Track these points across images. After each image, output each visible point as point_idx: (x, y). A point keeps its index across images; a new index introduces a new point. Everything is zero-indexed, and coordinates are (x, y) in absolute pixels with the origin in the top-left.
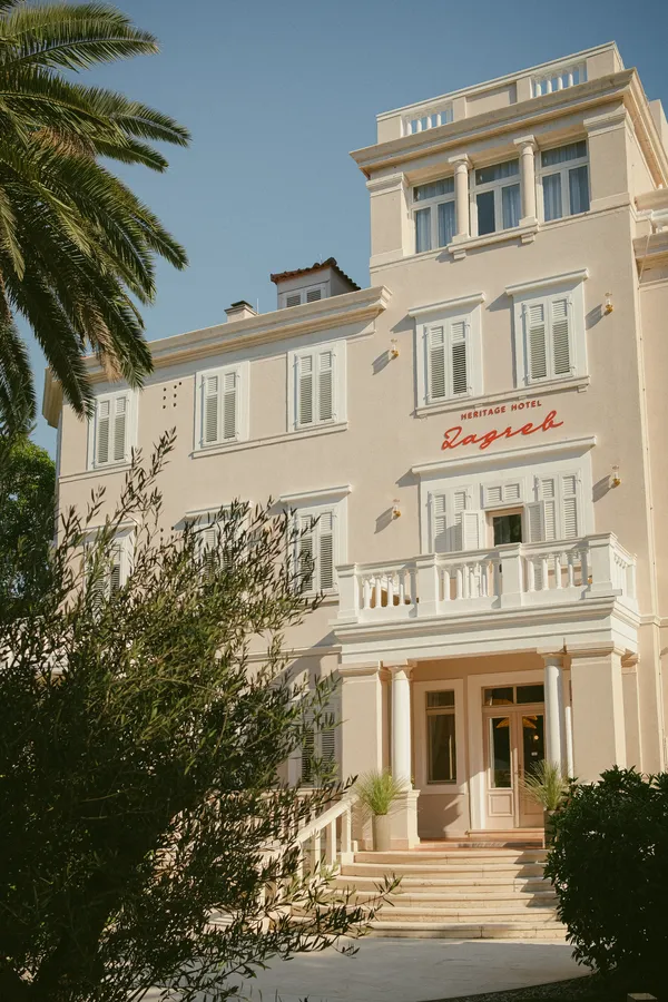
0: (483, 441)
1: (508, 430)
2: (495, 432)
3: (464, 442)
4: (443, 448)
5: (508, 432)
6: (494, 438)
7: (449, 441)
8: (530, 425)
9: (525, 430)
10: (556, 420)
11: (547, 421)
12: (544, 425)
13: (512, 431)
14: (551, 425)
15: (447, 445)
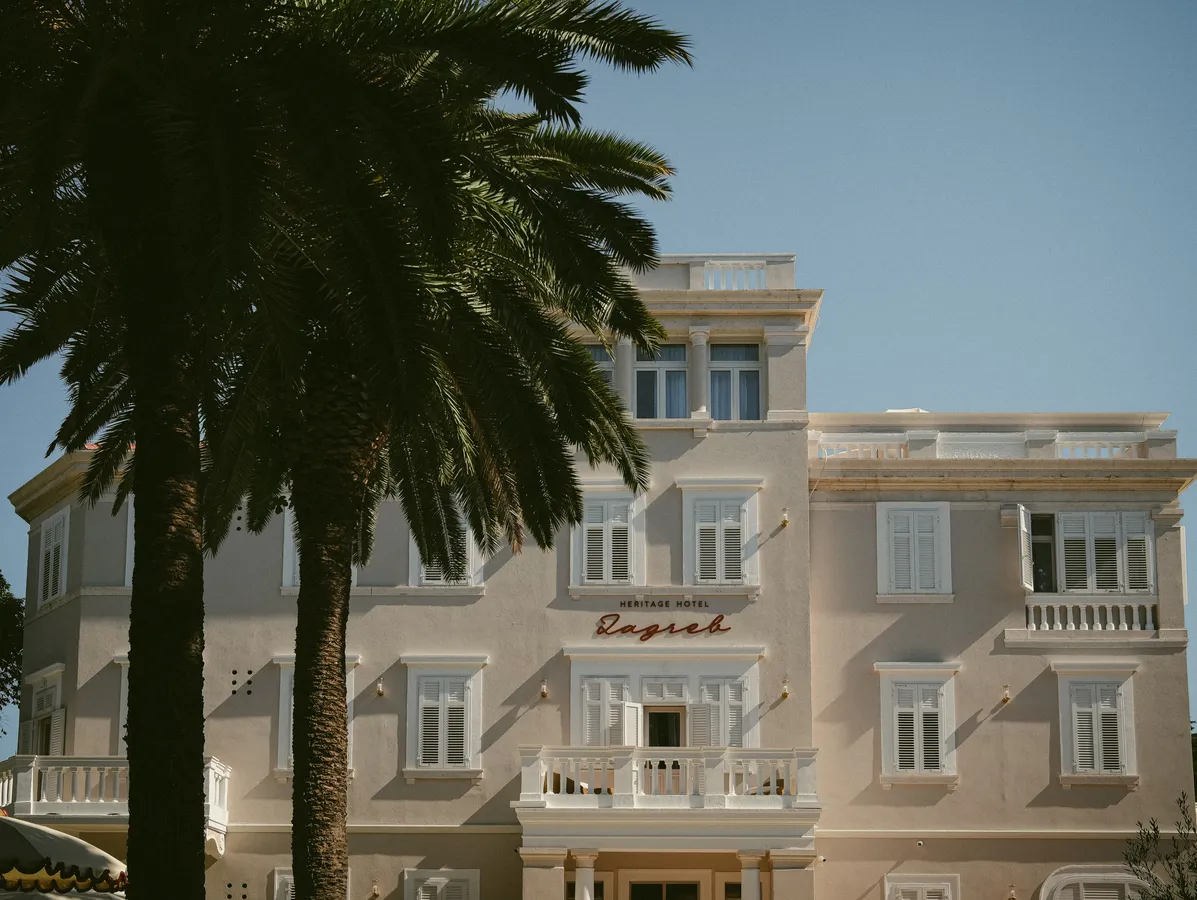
0: (645, 632)
1: (672, 626)
2: (657, 626)
3: (624, 630)
4: (599, 632)
5: (671, 629)
6: (655, 632)
7: (605, 627)
8: (696, 625)
9: (691, 629)
10: (723, 625)
11: (713, 624)
12: (710, 627)
13: (676, 628)
14: (718, 628)
15: (601, 631)
